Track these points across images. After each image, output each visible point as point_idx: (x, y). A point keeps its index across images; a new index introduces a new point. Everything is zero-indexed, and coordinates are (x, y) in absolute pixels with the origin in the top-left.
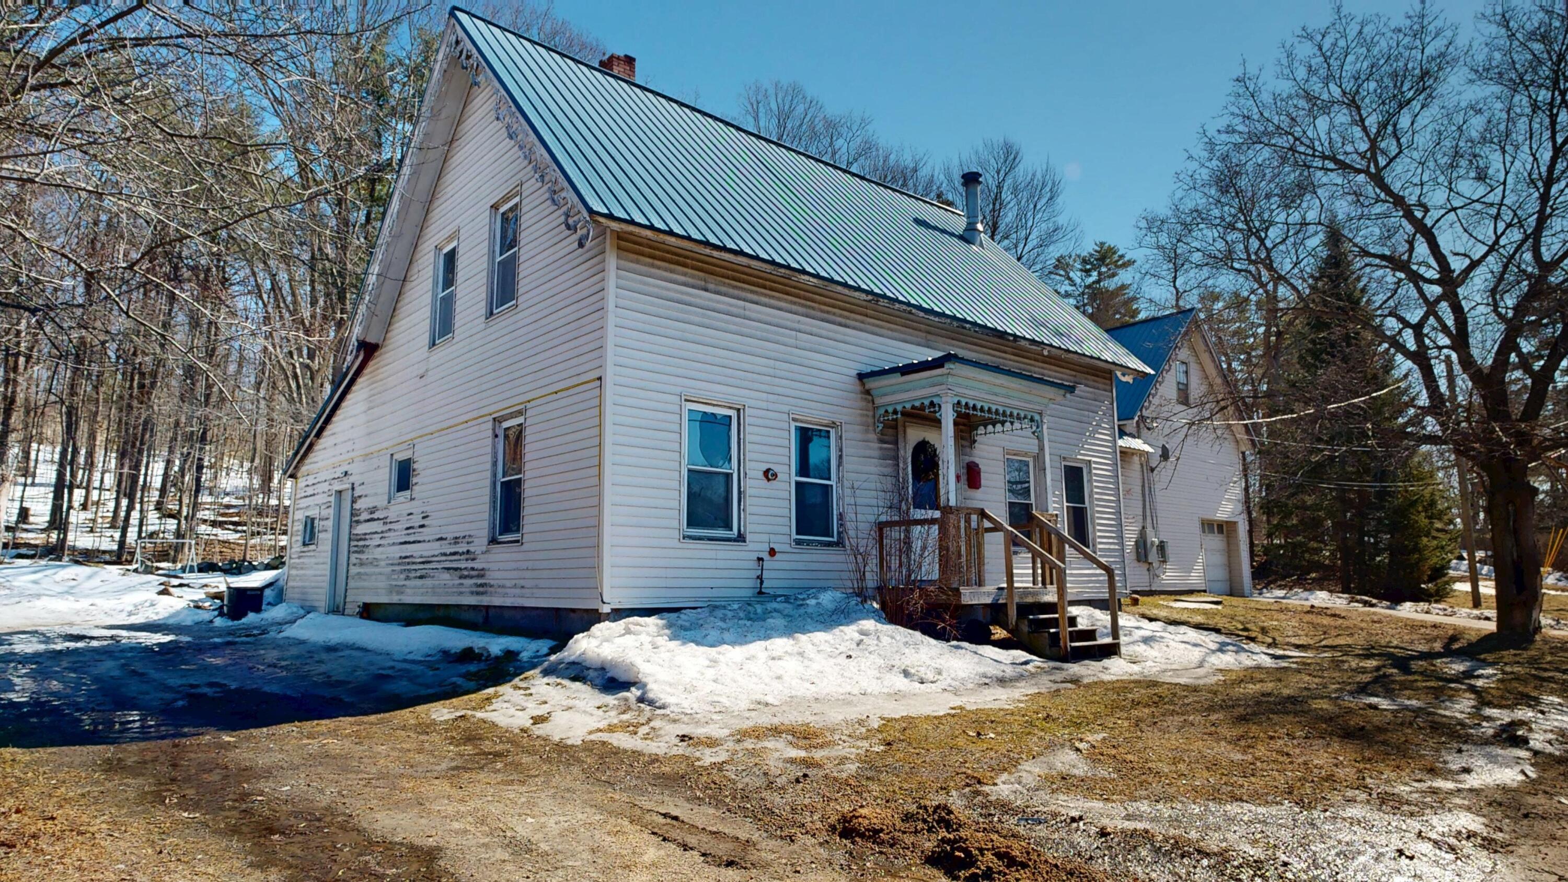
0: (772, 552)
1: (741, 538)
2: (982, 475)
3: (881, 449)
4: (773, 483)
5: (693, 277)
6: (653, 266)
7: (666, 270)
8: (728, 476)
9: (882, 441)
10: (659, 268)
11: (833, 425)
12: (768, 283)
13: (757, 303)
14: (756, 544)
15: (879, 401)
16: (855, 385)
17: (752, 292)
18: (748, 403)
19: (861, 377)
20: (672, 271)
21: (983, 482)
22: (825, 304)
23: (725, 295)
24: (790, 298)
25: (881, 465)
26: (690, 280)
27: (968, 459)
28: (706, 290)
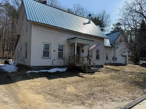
0: (54, 60)
1: (50, 58)
2: (84, 51)
4: (55, 52)
8: (49, 51)
9: (70, 47)
11: (64, 45)
14: (52, 59)
15: (70, 42)
16: (67, 41)
18: (52, 43)
19: (68, 39)
27: (82, 49)
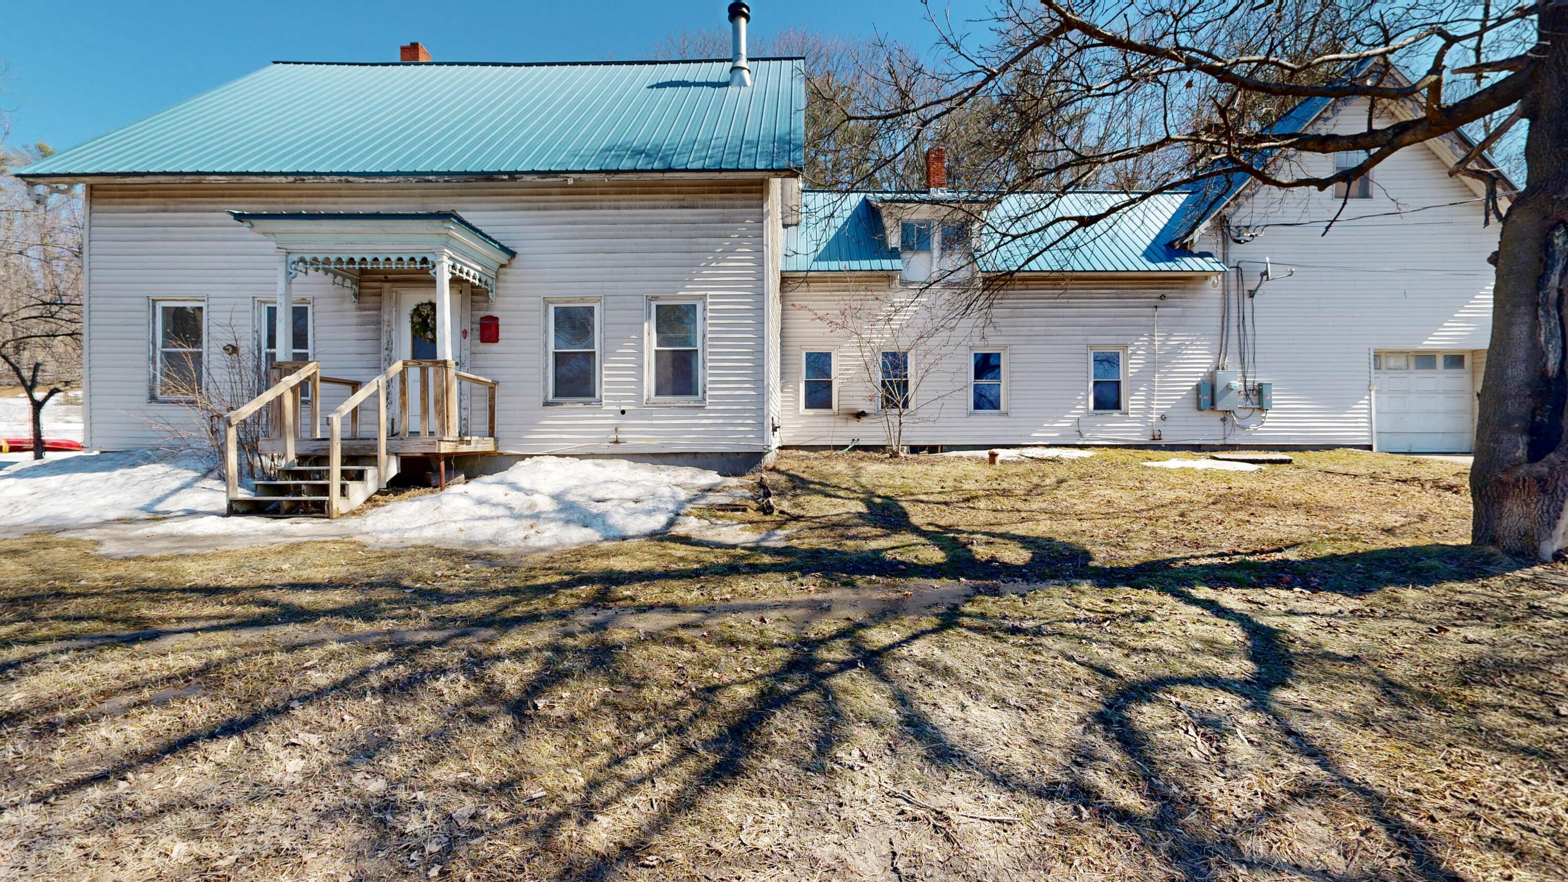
2: (500, 328)
3: (359, 316)
4: (237, 359)
5: (154, 203)
6: (122, 204)
7: (133, 204)
8: (202, 354)
10: (127, 204)
11: (308, 301)
12: (227, 192)
13: (215, 211)
17: (210, 203)
18: (211, 294)
20: (138, 204)
21: (501, 335)
22: (290, 196)
23: (183, 211)
24: (249, 199)
25: (360, 331)
26: (152, 207)
27: (483, 314)
28: (165, 211)
